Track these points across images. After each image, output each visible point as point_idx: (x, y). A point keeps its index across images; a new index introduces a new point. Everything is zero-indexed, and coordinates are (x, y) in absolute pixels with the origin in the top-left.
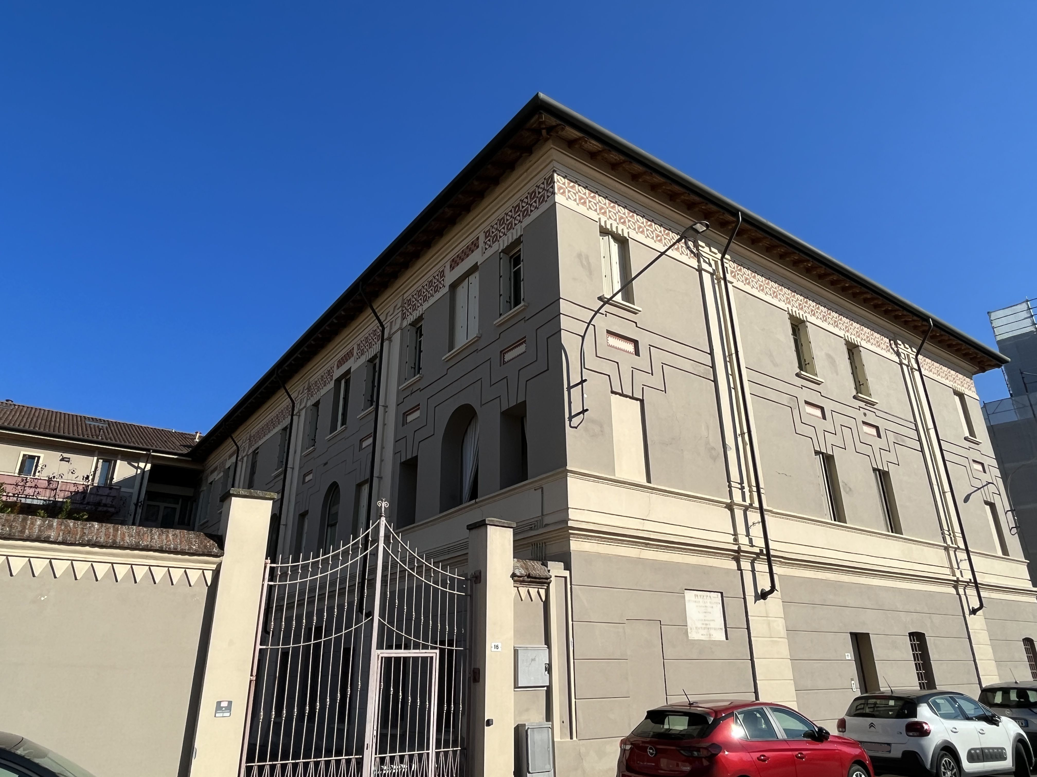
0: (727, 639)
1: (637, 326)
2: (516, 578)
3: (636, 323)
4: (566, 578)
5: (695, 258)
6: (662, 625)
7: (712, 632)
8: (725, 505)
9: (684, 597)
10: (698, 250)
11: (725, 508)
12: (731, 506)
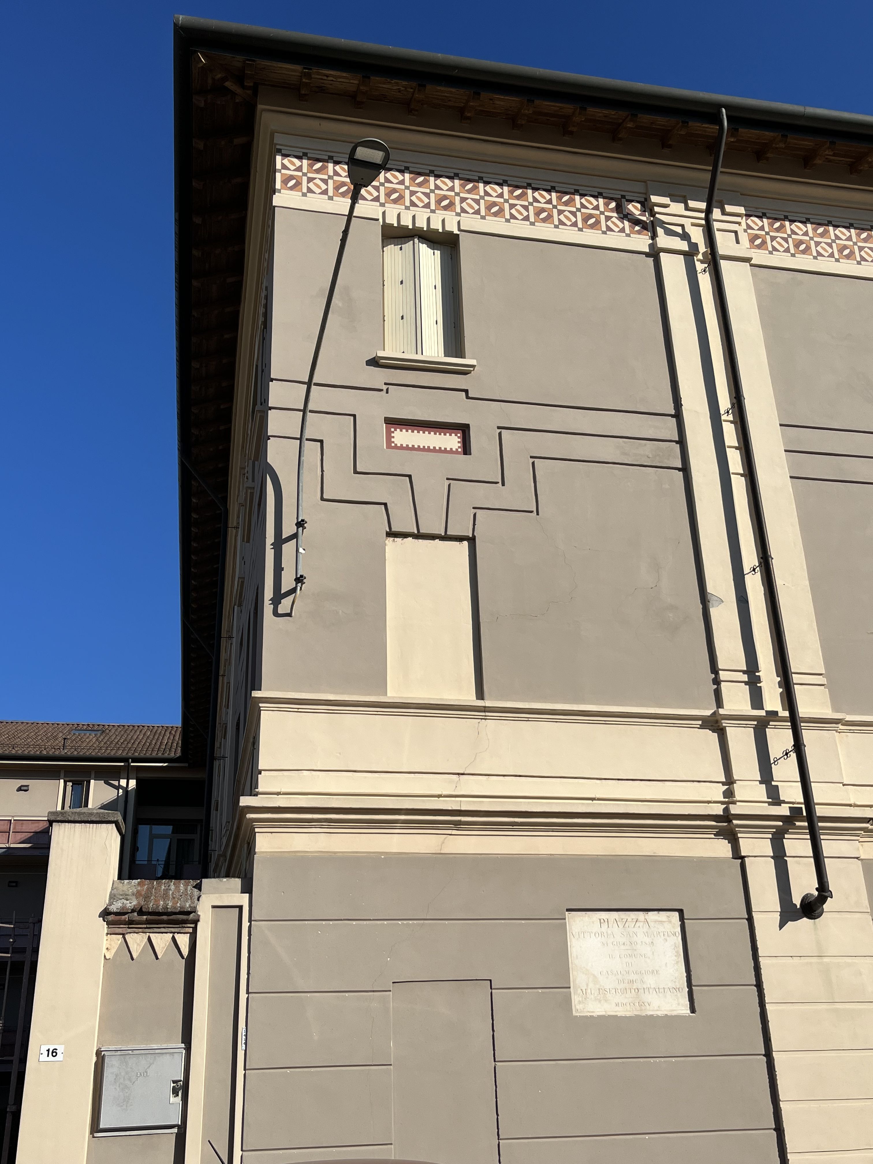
0: (693, 1010)
1: (468, 397)
2: (111, 918)
3: (466, 391)
4: (240, 908)
5: (645, 232)
6: (495, 989)
7: (648, 997)
8: (700, 722)
9: (563, 928)
10: (653, 214)
11: (702, 727)
12: (717, 722)
